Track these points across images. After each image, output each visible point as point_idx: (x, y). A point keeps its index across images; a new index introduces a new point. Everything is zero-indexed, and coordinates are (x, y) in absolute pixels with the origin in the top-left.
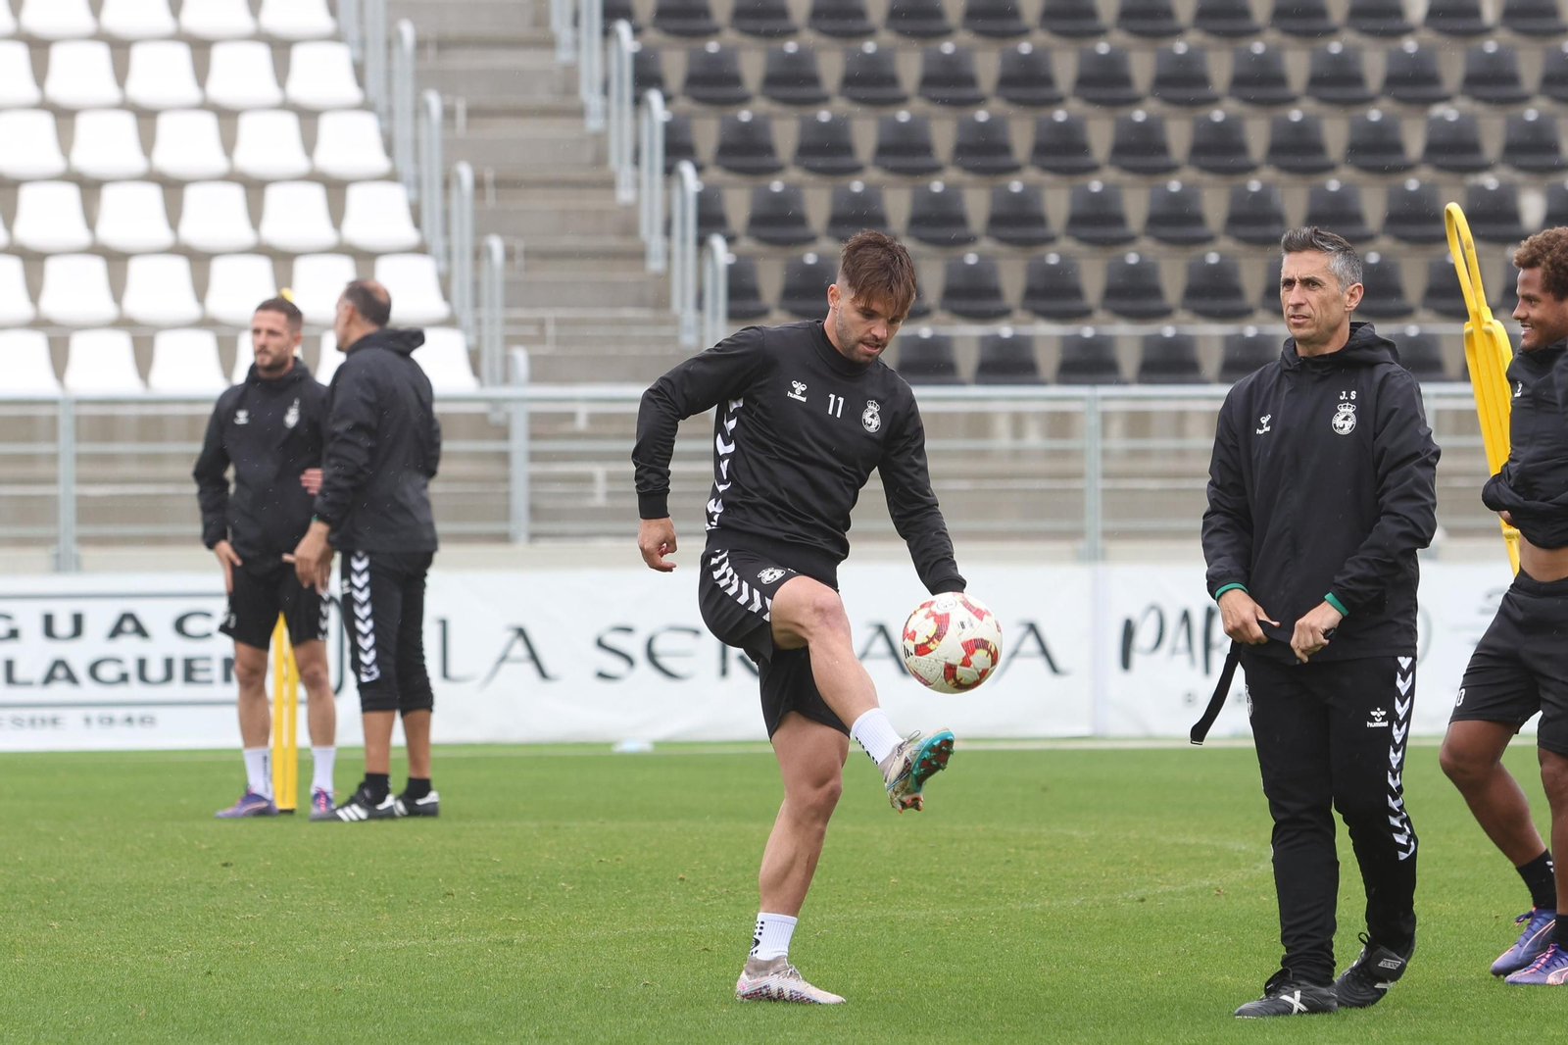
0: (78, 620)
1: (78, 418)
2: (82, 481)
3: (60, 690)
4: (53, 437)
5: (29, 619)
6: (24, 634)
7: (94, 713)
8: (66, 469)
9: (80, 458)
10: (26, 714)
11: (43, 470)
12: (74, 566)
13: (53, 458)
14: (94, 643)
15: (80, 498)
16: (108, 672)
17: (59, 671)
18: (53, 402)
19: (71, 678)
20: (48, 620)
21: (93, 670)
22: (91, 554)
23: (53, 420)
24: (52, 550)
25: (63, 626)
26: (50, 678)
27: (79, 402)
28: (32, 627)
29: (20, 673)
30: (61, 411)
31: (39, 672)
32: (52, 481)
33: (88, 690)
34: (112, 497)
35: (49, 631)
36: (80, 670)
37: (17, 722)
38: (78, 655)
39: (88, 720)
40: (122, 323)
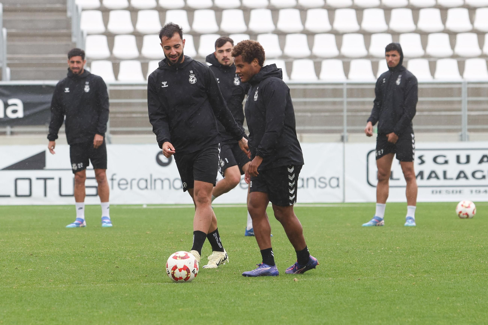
0: (468, 157)
1: (468, 88)
2: (469, 110)
3: (462, 181)
4: (460, 95)
5: (451, 157)
7: (474, 189)
8: (465, 106)
9: (469, 102)
10: (451, 189)
11: (456, 106)
12: (468, 139)
13: (460, 102)
14: (474, 165)
15: (469, 116)
16: (478, 175)
17: (461, 175)
18: (460, 83)
19: (466, 177)
20: (458, 157)
21: (473, 174)
22: (472, 134)
23: (460, 89)
24: (460, 133)
25: (463, 159)
26: (458, 177)
27: (469, 83)
29: (448, 175)
30: (462, 86)
31: (455, 175)
32: (460, 110)
33: (472, 181)
34: (479, 115)
35: (458, 161)
36: (469, 175)
37: (448, 192)
38: (468, 169)
39: (472, 192)
40: (483, 56)
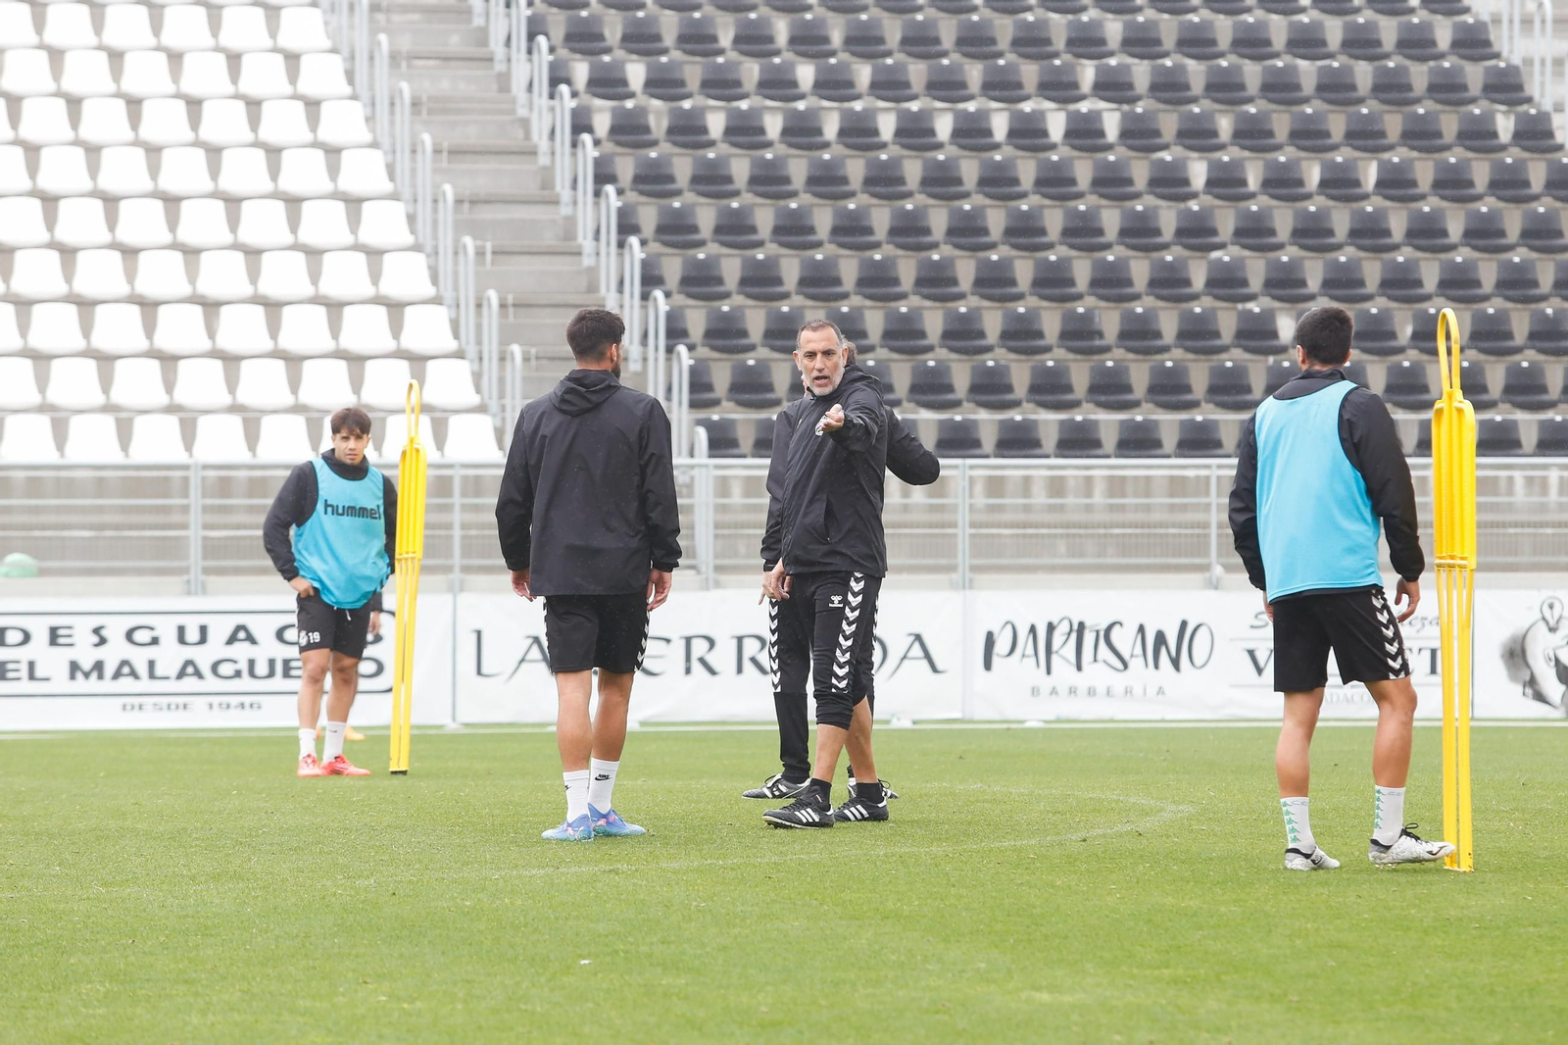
0: (203, 630)
1: (204, 479)
2: (206, 527)
3: (190, 683)
4: (185, 494)
5: (166, 629)
6: (162, 641)
7: (215, 700)
8: (195, 518)
9: (206, 509)
10: (165, 700)
11: (176, 518)
12: (204, 590)
13: (185, 509)
14: (216, 648)
15: (205, 538)
16: (226, 669)
17: (188, 669)
18: (186, 467)
19: (198, 674)
20: (181, 630)
21: (215, 668)
22: (213, 581)
23: (186, 480)
24: (185, 577)
25: (192, 635)
26: (181, 675)
27: (205, 467)
28: (168, 636)
29: (159, 672)
30: (191, 473)
31: (174, 671)
32: (184, 526)
33: (211, 683)
34: (226, 538)
35: (182, 640)
36: (205, 668)
37: (157, 707)
38: (204, 657)
39: (211, 706)
40: (235, 408)
